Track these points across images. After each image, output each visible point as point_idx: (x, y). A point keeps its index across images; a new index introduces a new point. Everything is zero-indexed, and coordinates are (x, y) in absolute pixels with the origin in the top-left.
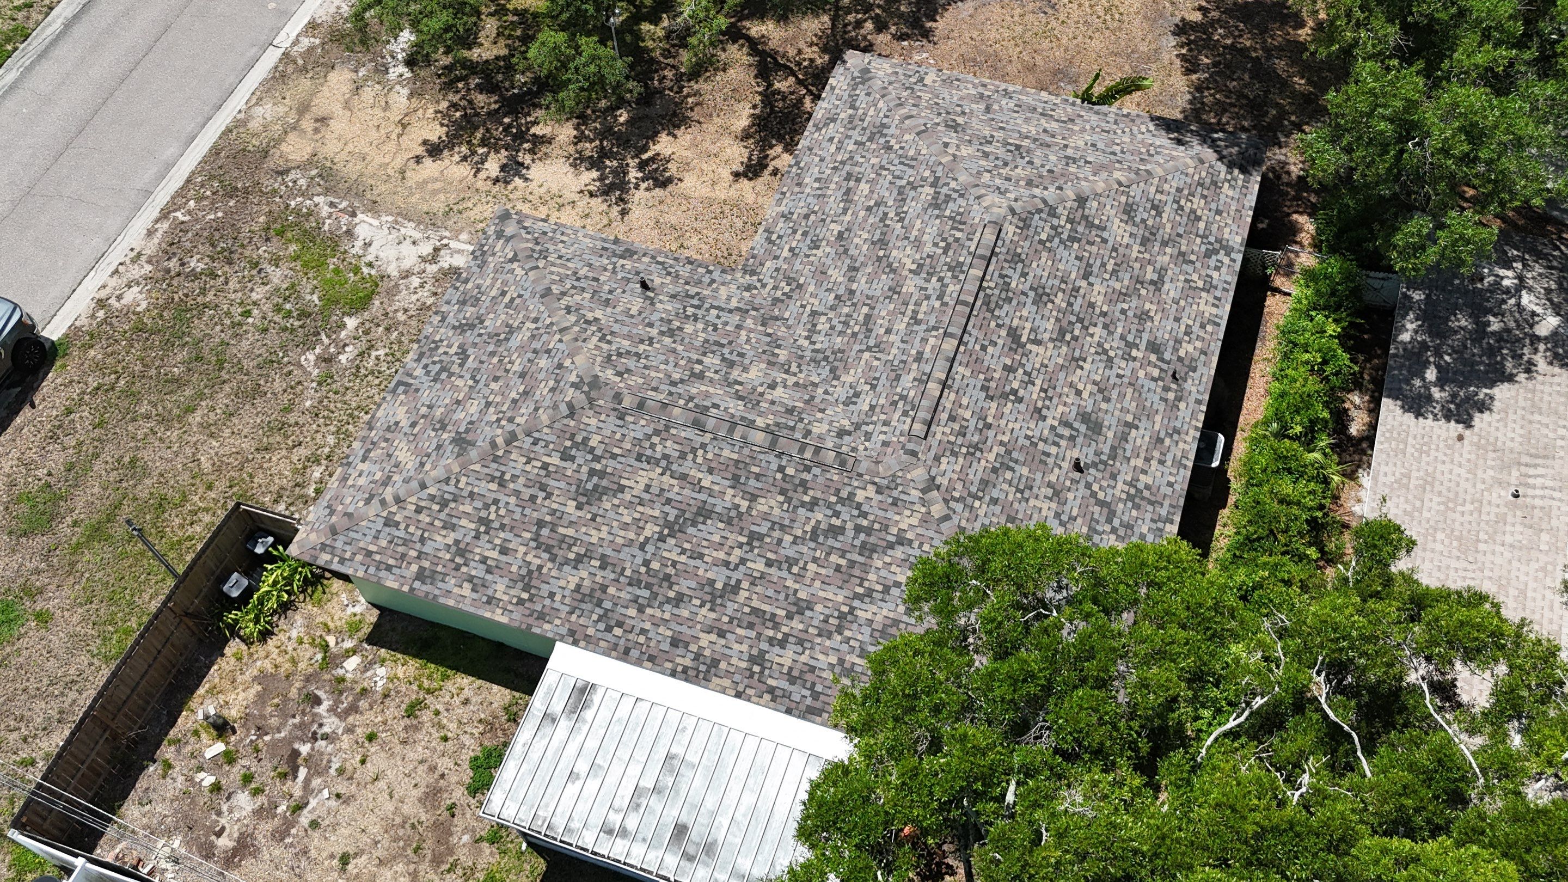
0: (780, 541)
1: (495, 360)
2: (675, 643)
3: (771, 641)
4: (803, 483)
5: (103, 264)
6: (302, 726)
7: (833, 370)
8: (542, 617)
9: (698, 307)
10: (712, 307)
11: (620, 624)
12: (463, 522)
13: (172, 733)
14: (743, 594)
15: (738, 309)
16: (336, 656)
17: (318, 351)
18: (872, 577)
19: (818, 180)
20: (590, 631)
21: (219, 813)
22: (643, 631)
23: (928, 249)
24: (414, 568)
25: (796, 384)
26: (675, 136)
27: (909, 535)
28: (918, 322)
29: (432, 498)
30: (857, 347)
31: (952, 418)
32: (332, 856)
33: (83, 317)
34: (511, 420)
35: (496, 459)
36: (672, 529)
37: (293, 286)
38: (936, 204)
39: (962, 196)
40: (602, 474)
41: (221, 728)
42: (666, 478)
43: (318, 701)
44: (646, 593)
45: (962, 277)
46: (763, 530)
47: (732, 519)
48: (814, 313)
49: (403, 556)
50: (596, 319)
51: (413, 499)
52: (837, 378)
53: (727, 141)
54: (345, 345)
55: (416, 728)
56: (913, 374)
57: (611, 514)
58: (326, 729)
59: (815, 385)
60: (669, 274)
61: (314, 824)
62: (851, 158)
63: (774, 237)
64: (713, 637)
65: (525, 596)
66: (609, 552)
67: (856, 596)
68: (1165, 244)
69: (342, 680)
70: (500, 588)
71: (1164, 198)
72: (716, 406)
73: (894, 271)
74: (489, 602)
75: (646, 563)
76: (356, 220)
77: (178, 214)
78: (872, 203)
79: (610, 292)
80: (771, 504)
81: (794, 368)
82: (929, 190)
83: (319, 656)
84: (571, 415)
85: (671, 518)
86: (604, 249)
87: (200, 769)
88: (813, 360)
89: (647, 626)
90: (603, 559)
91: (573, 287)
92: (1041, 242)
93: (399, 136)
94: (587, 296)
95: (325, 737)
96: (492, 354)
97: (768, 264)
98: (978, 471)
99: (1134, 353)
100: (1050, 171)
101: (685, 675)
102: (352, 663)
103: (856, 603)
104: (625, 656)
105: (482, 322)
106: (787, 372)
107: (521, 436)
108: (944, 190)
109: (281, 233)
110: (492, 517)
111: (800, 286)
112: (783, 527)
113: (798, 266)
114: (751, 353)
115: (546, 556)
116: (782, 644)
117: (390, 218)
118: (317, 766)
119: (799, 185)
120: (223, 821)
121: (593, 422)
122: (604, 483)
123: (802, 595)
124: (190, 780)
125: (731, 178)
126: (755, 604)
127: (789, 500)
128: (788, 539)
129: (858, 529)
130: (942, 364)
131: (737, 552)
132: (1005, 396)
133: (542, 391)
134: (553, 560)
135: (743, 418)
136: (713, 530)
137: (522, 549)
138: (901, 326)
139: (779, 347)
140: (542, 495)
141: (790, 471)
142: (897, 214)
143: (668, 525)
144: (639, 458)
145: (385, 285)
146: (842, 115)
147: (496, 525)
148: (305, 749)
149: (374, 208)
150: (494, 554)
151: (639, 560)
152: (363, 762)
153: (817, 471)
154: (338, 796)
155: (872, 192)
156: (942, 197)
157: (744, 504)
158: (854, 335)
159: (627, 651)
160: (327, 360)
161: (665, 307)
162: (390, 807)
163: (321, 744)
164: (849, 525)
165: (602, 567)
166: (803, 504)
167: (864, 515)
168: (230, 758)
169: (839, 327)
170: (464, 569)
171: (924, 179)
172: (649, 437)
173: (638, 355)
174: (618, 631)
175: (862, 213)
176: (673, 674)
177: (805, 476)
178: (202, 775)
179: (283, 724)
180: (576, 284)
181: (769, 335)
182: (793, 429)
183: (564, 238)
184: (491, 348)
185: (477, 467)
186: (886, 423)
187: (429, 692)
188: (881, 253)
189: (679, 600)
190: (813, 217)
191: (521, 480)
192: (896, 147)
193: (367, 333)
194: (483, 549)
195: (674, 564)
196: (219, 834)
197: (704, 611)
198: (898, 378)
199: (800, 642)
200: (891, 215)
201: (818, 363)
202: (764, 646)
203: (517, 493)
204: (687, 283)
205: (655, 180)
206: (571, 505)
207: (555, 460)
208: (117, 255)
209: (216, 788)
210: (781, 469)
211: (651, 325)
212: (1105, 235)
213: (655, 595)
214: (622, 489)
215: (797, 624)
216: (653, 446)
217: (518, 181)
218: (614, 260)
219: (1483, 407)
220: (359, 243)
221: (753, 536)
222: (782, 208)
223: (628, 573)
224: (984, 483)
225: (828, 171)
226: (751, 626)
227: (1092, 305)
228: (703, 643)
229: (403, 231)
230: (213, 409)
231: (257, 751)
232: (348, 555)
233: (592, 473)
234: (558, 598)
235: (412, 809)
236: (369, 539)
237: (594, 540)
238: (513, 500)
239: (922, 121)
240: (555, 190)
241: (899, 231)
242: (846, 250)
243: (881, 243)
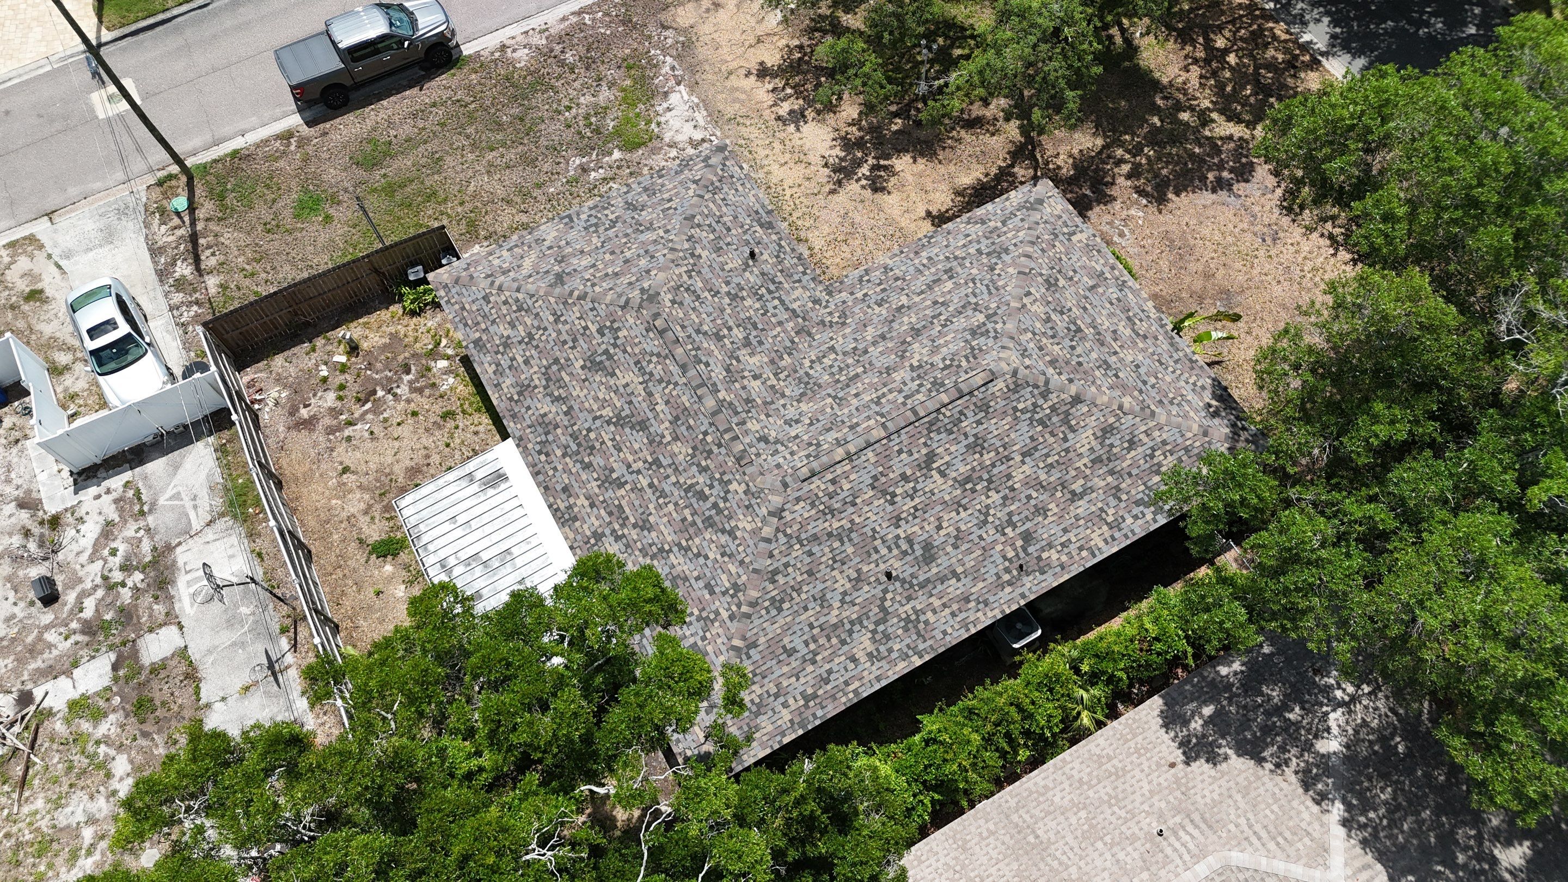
0: (668, 477)
1: (624, 240)
2: (565, 489)
3: (614, 531)
4: (710, 452)
5: (524, 23)
7: (803, 395)
8: (514, 416)
9: (770, 292)
10: (780, 299)
11: (547, 455)
12: (521, 328)
13: (330, 334)
15: (794, 311)
16: (438, 354)
17: (584, 160)
19: (930, 258)
20: (530, 446)
21: (315, 395)
22: (555, 469)
23: (937, 359)
25: (773, 387)
26: (915, 161)
27: (739, 534)
28: (878, 403)
29: (517, 300)
30: (830, 391)
31: (833, 481)
32: (341, 463)
33: (488, 50)
34: (593, 285)
35: (565, 303)
36: (619, 421)
37: (607, 108)
38: (975, 331)
39: (995, 338)
40: (610, 357)
41: (353, 349)
42: (641, 387)
44: (574, 448)
45: (933, 394)
46: (665, 463)
47: (655, 442)
48: (832, 349)
50: (700, 256)
51: (507, 294)
52: (799, 401)
54: (601, 167)
55: (440, 427)
56: (839, 435)
57: (595, 385)
58: (399, 391)
59: (783, 395)
60: (777, 257)
61: (349, 439)
62: (964, 258)
63: (866, 278)
64: (586, 503)
65: (516, 397)
66: (576, 407)
68: (1111, 472)
69: (429, 369)
70: (508, 382)
71: (1145, 439)
72: (707, 364)
73: (902, 357)
75: (589, 430)
76: (677, 88)
77: (587, 17)
78: (941, 300)
79: (728, 244)
80: (681, 450)
81: (782, 376)
82: (981, 318)
83: (430, 347)
84: (623, 308)
85: (623, 414)
86: (757, 212)
87: (326, 364)
88: (800, 379)
89: (560, 467)
90: (571, 408)
91: (710, 226)
92: (1015, 409)
93: (751, 46)
94: (712, 236)
95: (395, 395)
96: (627, 235)
97: (844, 294)
98: (821, 526)
99: (1008, 530)
100: (1080, 364)
101: (555, 511)
102: (443, 364)
103: (675, 549)
104: (535, 474)
105: (642, 210)
106: (776, 375)
107: (588, 299)
108: (990, 326)
109: (629, 68)
110: (537, 337)
111: (843, 324)
112: (676, 469)
113: (856, 310)
114: (767, 346)
115: (544, 382)
116: (618, 538)
117: (696, 100)
118: (377, 408)
119: (917, 253)
120: (313, 401)
121: (631, 321)
122: (607, 363)
123: (651, 519)
124: (317, 366)
125: (923, 214)
126: (624, 503)
127: (693, 456)
128: (673, 479)
129: (715, 505)
130: (861, 442)
132: (884, 493)
133: (625, 280)
134: (545, 388)
135: (714, 384)
136: (638, 440)
137: (536, 369)
138: (867, 397)
139: (790, 354)
140: (571, 344)
142: (946, 320)
143: (619, 417)
144: (636, 363)
145: (656, 143)
146: (992, 224)
147: (535, 343)
148: (380, 393)
149: (693, 87)
150: (520, 360)
151: (587, 425)
152: (399, 424)
153: (723, 450)
154: (372, 433)
155: (950, 292)
156: (983, 329)
157: (669, 438)
158: (837, 381)
159: (538, 473)
160: (584, 170)
161: (752, 277)
162: (389, 460)
163: (390, 397)
164: (712, 499)
165: (566, 414)
166: (699, 465)
167: (726, 500)
168: (343, 369)
169: (835, 370)
170: (499, 356)
171: (987, 308)
172: (652, 354)
173: (698, 297)
174: (543, 458)
175: (929, 303)
176: (550, 506)
177: (715, 449)
178: (324, 367)
179: (382, 371)
180: (714, 224)
181: (793, 342)
182: (737, 413)
183: (740, 188)
184: (629, 231)
185: (552, 300)
186: (792, 454)
187: (464, 412)
188: (909, 339)
189: (587, 466)
190: (899, 283)
191: (568, 327)
192: (997, 272)
193: (619, 168)
194: (518, 353)
195: (603, 443)
196: (306, 406)
197: (595, 484)
198: (829, 430)
199: (627, 546)
200: (942, 318)
201: (800, 382)
203: (559, 333)
204: (782, 271)
205: (874, 182)
206: (580, 363)
207: (593, 328)
208: (535, 22)
209: (325, 380)
210: (705, 433)
211: (727, 283)
212: (1070, 436)
214: (613, 374)
215: (634, 534)
216: (650, 362)
217: (792, 128)
218: (755, 224)
220: (665, 105)
221: (657, 462)
223: (575, 428)
224: (815, 538)
225: (942, 257)
226: (610, 514)
227: (1009, 477)
228: (579, 502)
229: (697, 114)
230: (502, 156)
231: (358, 376)
232: (453, 301)
233: (606, 352)
234: (530, 412)
236: (470, 299)
237: (574, 394)
238: (554, 335)
239: (1033, 265)
240: (805, 149)
241: (934, 332)
242: (893, 321)
243: (916, 332)
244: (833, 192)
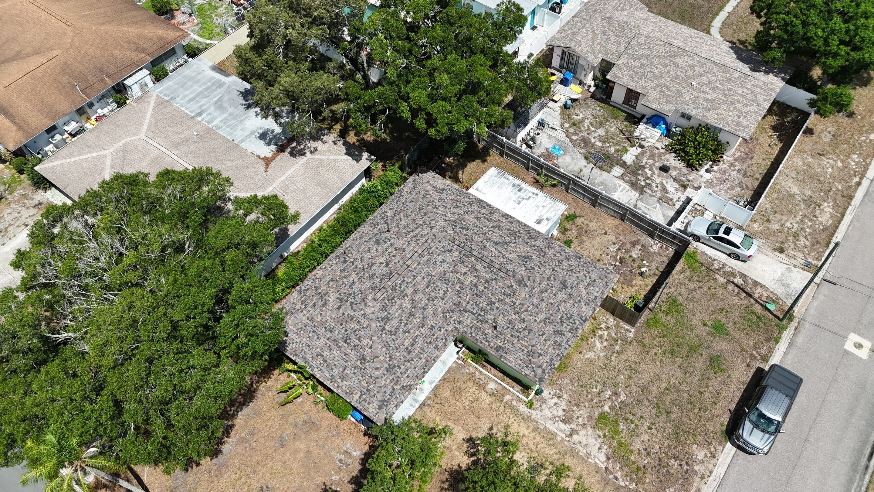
0: (477, 231)
3: (487, 215)
5: (718, 480)
8: (547, 239)
9: (480, 315)
10: (474, 314)
12: (566, 265)
15: (466, 312)
17: (620, 400)
19: (420, 358)
20: (534, 231)
21: (641, 254)
23: (398, 302)
25: (457, 273)
27: (443, 220)
28: (414, 276)
30: (435, 278)
33: (720, 451)
34: (548, 285)
35: (554, 275)
37: (632, 436)
39: (378, 318)
40: (523, 261)
45: (394, 284)
46: (481, 235)
48: (443, 299)
50: (515, 314)
51: (581, 274)
52: (445, 271)
54: (609, 398)
59: (452, 272)
60: (486, 335)
63: (444, 340)
65: (550, 244)
68: (320, 293)
70: (557, 248)
71: (310, 309)
72: (485, 268)
73: (413, 300)
76: (605, 464)
78: (407, 334)
79: (508, 328)
81: (456, 280)
82: (387, 328)
84: (529, 276)
87: (647, 266)
88: (449, 282)
91: (520, 332)
92: (361, 293)
97: (450, 329)
99: (352, 260)
101: (511, 217)
103: (462, 214)
104: (525, 225)
106: (459, 279)
107: (546, 277)
108: (382, 324)
109: (638, 469)
113: (441, 321)
114: (468, 289)
116: (484, 214)
117: (590, 460)
119: (427, 361)
120: (639, 252)
121: (523, 273)
122: (523, 259)
123: (476, 220)
126: (489, 222)
127: (472, 238)
128: (475, 231)
130: (414, 258)
131: (490, 233)
132: (399, 249)
133: (537, 290)
134: (541, 248)
136: (495, 239)
137: (550, 253)
139: (458, 291)
140: (542, 262)
141: (469, 243)
142: (401, 323)
145: (593, 423)
150: (558, 255)
152: (601, 255)
153: (462, 241)
155: (405, 339)
156: (384, 321)
157: (484, 241)
158: (434, 283)
160: (615, 394)
161: (490, 317)
167: (452, 228)
169: (437, 289)
171: (386, 333)
173: (504, 294)
175: (412, 331)
176: (514, 218)
177: (465, 241)
180: (519, 334)
181: (460, 297)
182: (464, 255)
183: (520, 362)
185: (560, 275)
186: (437, 248)
188: (413, 310)
189: (508, 230)
190: (429, 341)
191: (547, 268)
196: (640, 250)
199: (479, 212)
200: (403, 324)
201: (448, 280)
202: (489, 215)
203: (549, 265)
204: (480, 328)
206: (534, 257)
208: (711, 482)
210: (472, 244)
212: (338, 296)
213: (515, 233)
215: (479, 216)
216: (506, 262)
218: (503, 346)
220: (604, 450)
221: (485, 235)
222: (437, 353)
223: (521, 239)
225: (415, 360)
226: (491, 219)
227: (357, 274)
228: (504, 220)
229: (585, 451)
230: (659, 387)
233: (526, 262)
234: (541, 240)
241: (404, 315)
242: (423, 318)
243: (411, 314)
244: (491, 429)
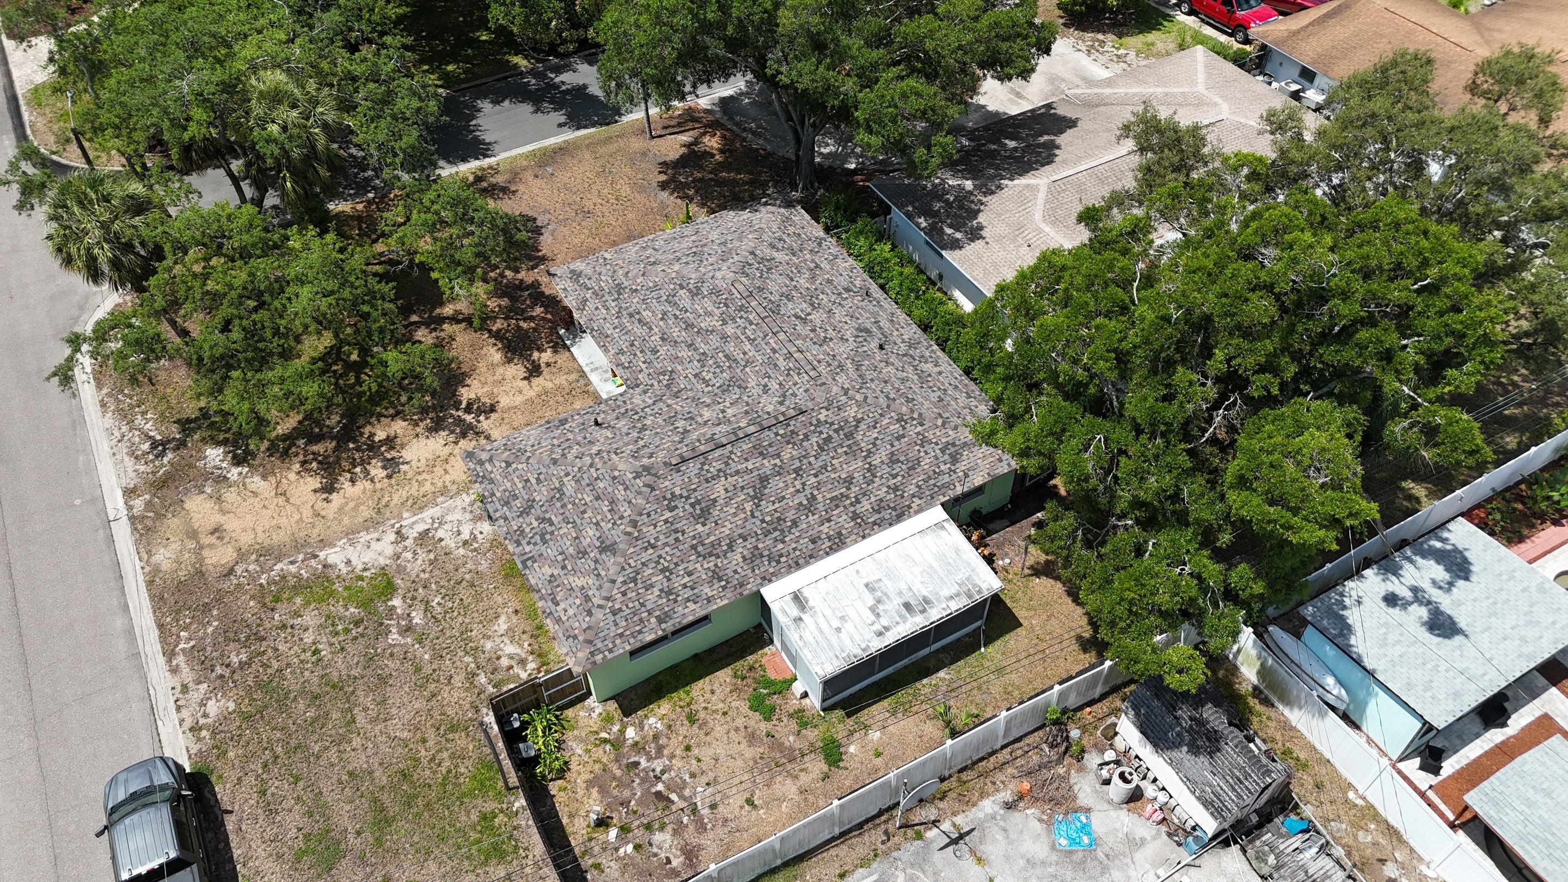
2: (814, 541)
3: (852, 504)
4: (793, 432)
6: (643, 780)
7: (739, 387)
8: (741, 585)
9: (636, 413)
10: (643, 409)
11: (781, 556)
12: (654, 579)
13: (577, 851)
14: (819, 497)
16: (617, 739)
17: (394, 630)
18: (863, 445)
19: (615, 328)
20: (771, 570)
21: (656, 855)
22: (795, 549)
23: (717, 312)
24: (653, 620)
25: (732, 404)
27: (859, 416)
28: (755, 340)
29: (625, 583)
32: (742, 807)
33: (192, 745)
34: (622, 518)
35: (637, 539)
36: (758, 497)
37: (328, 616)
38: (695, 293)
39: (703, 282)
40: (698, 502)
41: (603, 823)
42: (730, 479)
43: (637, 764)
44: (778, 533)
46: (798, 464)
47: (779, 471)
49: (641, 620)
50: (599, 451)
51: (615, 591)
52: (746, 388)
53: (501, 370)
54: (409, 615)
55: (705, 723)
56: (781, 359)
57: (722, 515)
58: (658, 769)
59: (740, 398)
61: (713, 807)
62: (620, 308)
64: (827, 525)
65: (723, 583)
66: (740, 531)
67: (866, 457)
69: (636, 744)
70: (707, 590)
71: (778, 234)
72: (714, 434)
73: (713, 331)
74: (709, 602)
75: (763, 521)
76: (322, 557)
77: (181, 646)
78: (660, 316)
79: (585, 438)
80: (788, 452)
81: (720, 400)
82: (681, 292)
83: (608, 747)
84: (653, 489)
85: (752, 493)
86: (548, 428)
88: (723, 391)
89: (794, 545)
90: (740, 536)
91: (564, 450)
92: (760, 277)
94: (576, 447)
95: (663, 772)
96: (564, 506)
98: (852, 372)
99: (844, 296)
100: (723, 252)
101: (832, 550)
102: (631, 733)
103: (869, 460)
104: (798, 566)
105: (534, 501)
106: (720, 403)
107: (638, 518)
108: (691, 286)
109: (278, 600)
110: (666, 564)
111: (672, 372)
112: (804, 457)
113: (659, 366)
114: (692, 409)
115: (713, 558)
116: (858, 501)
118: (679, 788)
120: (663, 855)
121: (667, 483)
122: (703, 505)
124: (618, 859)
130: (789, 345)
131: (797, 483)
132: (825, 341)
135: (733, 429)
138: (747, 346)
139: (699, 399)
141: (781, 432)
142: (681, 311)
144: (707, 481)
145: (391, 572)
146: (588, 296)
147: (672, 566)
148: (660, 787)
149: (324, 543)
150: (687, 579)
151: (758, 523)
152: (699, 760)
153: (792, 423)
154: (708, 784)
155: (653, 312)
156: (694, 289)
157: (777, 461)
160: (408, 630)
161: (621, 423)
162: (739, 763)
163: (665, 777)
164: (831, 433)
165: (745, 540)
166: (802, 440)
167: (832, 424)
168: (625, 830)
169: (718, 370)
170: (679, 599)
171: (673, 289)
172: (702, 469)
173: (644, 446)
174: (783, 559)
175: (661, 323)
177: (790, 428)
178: (622, 851)
179: (633, 788)
180: (562, 448)
181: (687, 398)
182: (759, 416)
184: (558, 505)
185: (632, 550)
186: (795, 384)
188: (695, 330)
189: (795, 523)
190: (636, 343)
191: (661, 537)
192: (639, 288)
193: (414, 599)
194: (677, 583)
195: (775, 510)
196: (669, 861)
197: (811, 518)
198: (776, 365)
199: (864, 494)
200: (678, 313)
201: (727, 390)
202: (852, 509)
203: (666, 544)
207: (668, 515)
208: (164, 699)
209: (637, 847)
210: (777, 434)
211: (628, 434)
212: (777, 261)
213: (782, 531)
214: (715, 501)
216: (708, 471)
218: (561, 428)
219: (981, 228)
220: (341, 566)
224: (860, 376)
225: (616, 321)
227: (808, 289)
229: (362, 540)
231: (635, 812)
232: (611, 646)
233: (693, 505)
234: (739, 570)
235: (749, 753)
236: (613, 628)
237: (728, 532)
238: (667, 549)
239: (636, 271)
241: (691, 316)
242: (676, 342)
243: (689, 326)
